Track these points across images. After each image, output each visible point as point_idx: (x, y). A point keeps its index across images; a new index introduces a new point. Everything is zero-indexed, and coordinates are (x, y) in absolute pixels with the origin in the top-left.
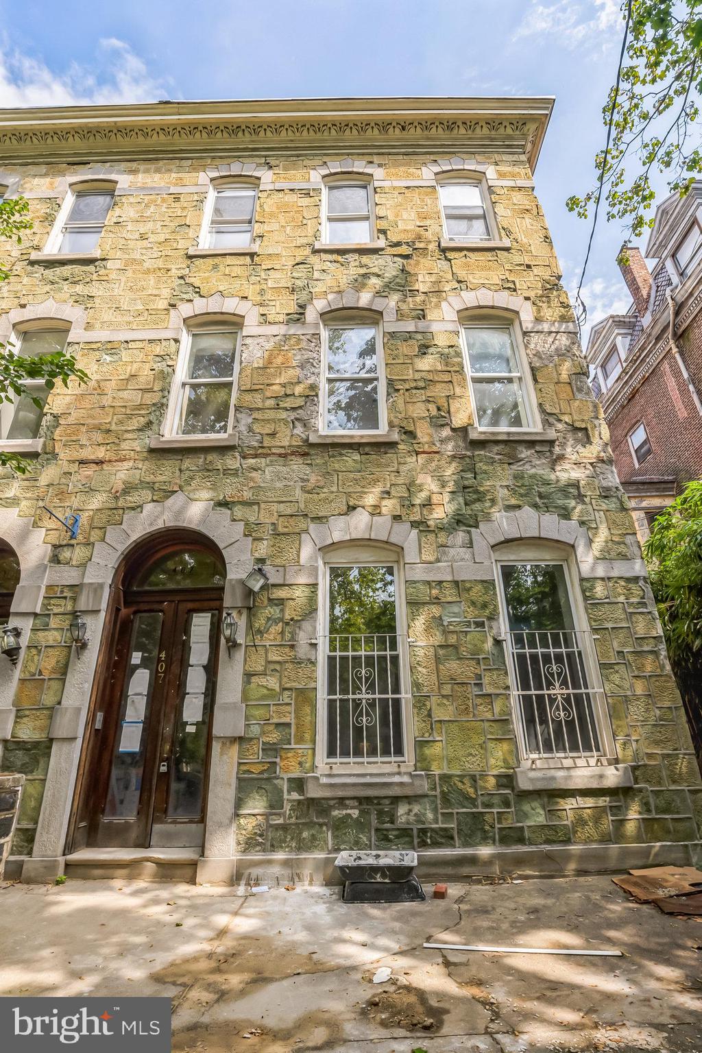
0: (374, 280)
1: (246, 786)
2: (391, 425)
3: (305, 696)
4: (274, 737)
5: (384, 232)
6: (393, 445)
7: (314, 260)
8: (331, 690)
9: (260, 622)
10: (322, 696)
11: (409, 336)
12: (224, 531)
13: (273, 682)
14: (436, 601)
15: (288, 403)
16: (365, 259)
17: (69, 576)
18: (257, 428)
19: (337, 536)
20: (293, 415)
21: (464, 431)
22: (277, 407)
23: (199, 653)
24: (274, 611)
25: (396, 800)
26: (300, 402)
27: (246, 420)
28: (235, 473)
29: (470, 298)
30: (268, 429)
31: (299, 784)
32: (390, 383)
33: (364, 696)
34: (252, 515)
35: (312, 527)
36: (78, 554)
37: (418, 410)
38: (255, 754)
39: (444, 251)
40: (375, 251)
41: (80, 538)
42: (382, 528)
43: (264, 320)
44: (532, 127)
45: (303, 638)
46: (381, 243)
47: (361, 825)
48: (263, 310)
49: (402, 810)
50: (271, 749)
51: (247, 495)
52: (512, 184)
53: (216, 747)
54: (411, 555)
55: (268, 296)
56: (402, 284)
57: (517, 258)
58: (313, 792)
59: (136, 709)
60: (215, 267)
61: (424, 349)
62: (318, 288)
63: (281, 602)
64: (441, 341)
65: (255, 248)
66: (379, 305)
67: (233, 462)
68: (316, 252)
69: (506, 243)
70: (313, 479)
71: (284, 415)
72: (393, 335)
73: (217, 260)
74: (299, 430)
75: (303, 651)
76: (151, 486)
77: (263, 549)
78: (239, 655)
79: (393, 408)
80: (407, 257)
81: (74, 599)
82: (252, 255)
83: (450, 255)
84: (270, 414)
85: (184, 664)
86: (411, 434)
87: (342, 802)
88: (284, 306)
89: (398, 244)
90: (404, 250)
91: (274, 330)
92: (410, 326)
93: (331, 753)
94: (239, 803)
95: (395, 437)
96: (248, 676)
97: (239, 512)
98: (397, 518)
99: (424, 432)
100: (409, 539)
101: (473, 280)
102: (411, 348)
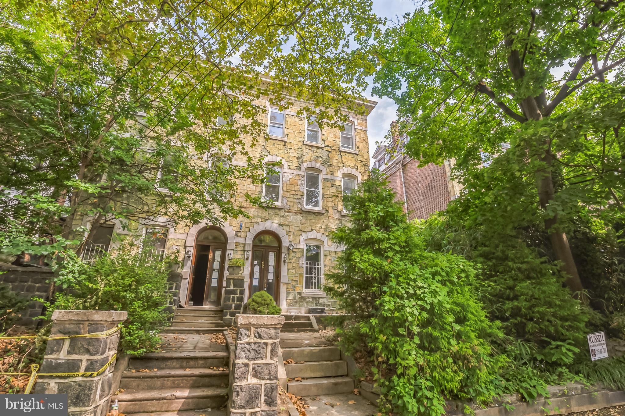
0: (320, 159)
1: (288, 293)
2: (323, 208)
3: (301, 275)
4: (294, 283)
5: (324, 140)
6: (323, 214)
7: (303, 147)
8: (306, 274)
9: (291, 257)
10: (304, 275)
11: (328, 180)
12: (281, 233)
13: (294, 271)
14: (330, 255)
15: (297, 197)
16: (318, 150)
17: (241, 240)
18: (288, 203)
19: (309, 237)
20: (297, 201)
21: (340, 212)
22: (294, 198)
23: (272, 262)
24: (294, 255)
25: (319, 298)
26: (299, 197)
27: (285, 201)
28: (283, 216)
29: (346, 170)
30: (291, 204)
31: (299, 294)
32: (323, 195)
33: (314, 276)
34: (287, 229)
35: (303, 234)
36: (243, 234)
37: (330, 204)
38: (290, 287)
39: (340, 151)
40: (321, 148)
41: (243, 230)
42: (319, 236)
43: (289, 168)
44: (370, 108)
45: (300, 262)
46: (323, 146)
47: (312, 302)
48: (289, 164)
49: (321, 300)
50: (293, 286)
51: (286, 223)
52: (361, 128)
53: (281, 285)
54: (326, 244)
55: (291, 159)
56: (327, 162)
57: (360, 158)
58: (303, 295)
59: (256, 275)
60: (274, 144)
61: (333, 185)
62: (305, 159)
63: (295, 252)
64: (337, 183)
65: (286, 139)
66: (322, 168)
67: (282, 213)
68: (304, 145)
69: (357, 152)
70: (303, 221)
71: (295, 201)
72: (324, 179)
73: (275, 141)
74: (299, 206)
75: (300, 265)
76: (261, 217)
77: (291, 238)
78: (286, 264)
79: (323, 202)
80: (330, 152)
81: (244, 247)
82: (285, 142)
83: (342, 154)
84: (292, 200)
85: (268, 266)
86: (327, 211)
87: (308, 297)
88: (294, 163)
89: (327, 146)
90: (329, 149)
91: (292, 171)
92: (329, 177)
93: (306, 288)
94: (287, 297)
95: (324, 212)
96: (288, 269)
97: (285, 227)
98: (323, 234)
99: (331, 211)
100: (326, 240)
101: (348, 164)
102: (329, 185)
